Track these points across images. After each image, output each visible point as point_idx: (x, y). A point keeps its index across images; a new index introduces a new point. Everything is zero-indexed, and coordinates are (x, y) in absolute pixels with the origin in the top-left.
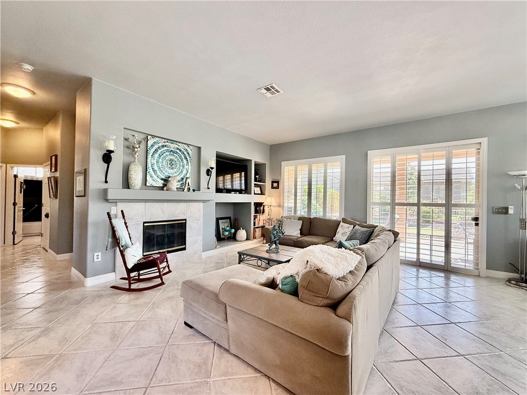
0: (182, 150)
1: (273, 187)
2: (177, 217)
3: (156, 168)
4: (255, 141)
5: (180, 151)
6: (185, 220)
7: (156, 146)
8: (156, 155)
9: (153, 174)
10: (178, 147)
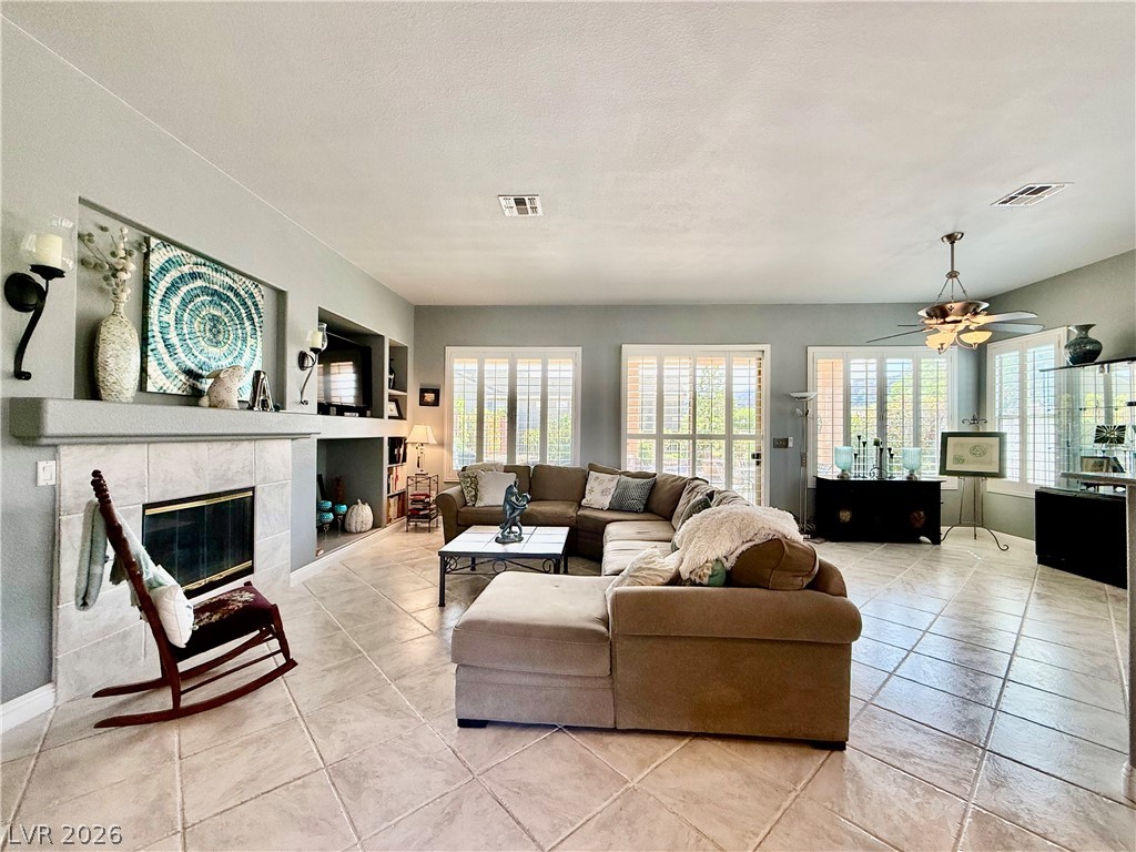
0: (242, 293)
1: (423, 403)
2: (234, 482)
3: (174, 340)
4: (388, 292)
5: (237, 295)
6: (253, 489)
7: (174, 274)
8: (175, 301)
9: (166, 357)
10: (231, 282)
